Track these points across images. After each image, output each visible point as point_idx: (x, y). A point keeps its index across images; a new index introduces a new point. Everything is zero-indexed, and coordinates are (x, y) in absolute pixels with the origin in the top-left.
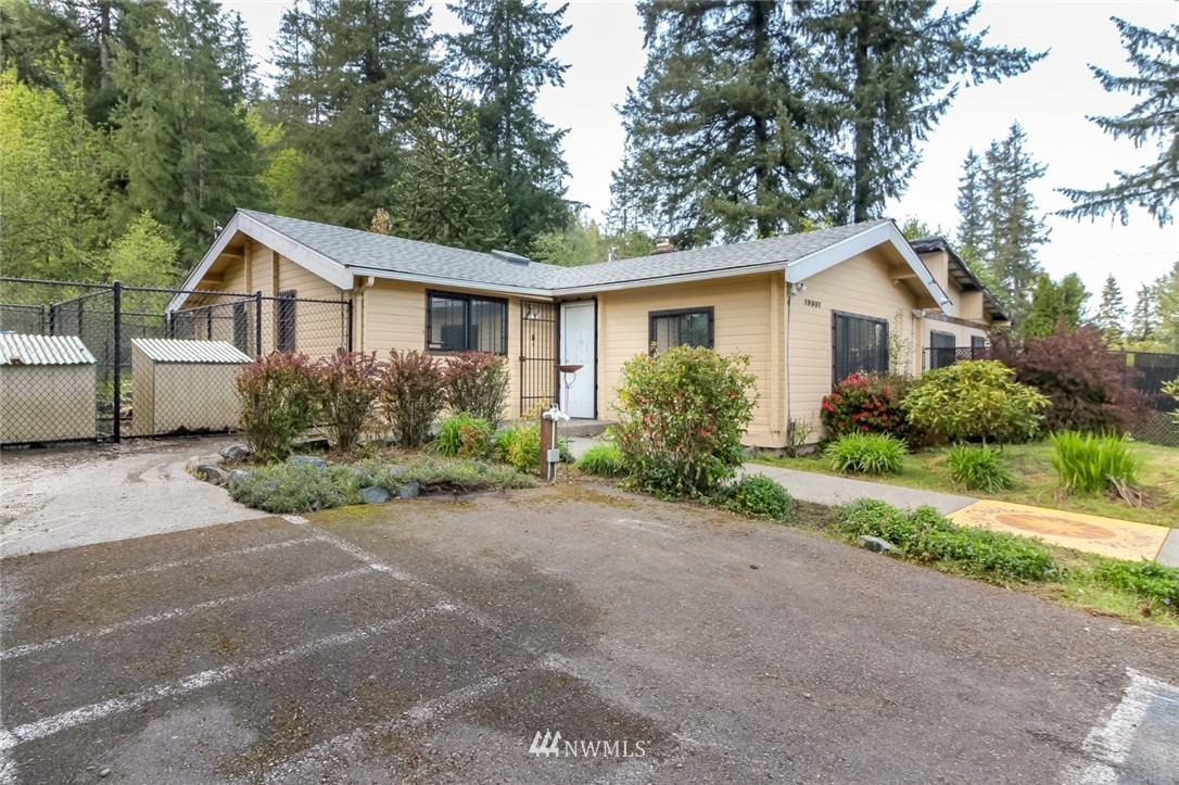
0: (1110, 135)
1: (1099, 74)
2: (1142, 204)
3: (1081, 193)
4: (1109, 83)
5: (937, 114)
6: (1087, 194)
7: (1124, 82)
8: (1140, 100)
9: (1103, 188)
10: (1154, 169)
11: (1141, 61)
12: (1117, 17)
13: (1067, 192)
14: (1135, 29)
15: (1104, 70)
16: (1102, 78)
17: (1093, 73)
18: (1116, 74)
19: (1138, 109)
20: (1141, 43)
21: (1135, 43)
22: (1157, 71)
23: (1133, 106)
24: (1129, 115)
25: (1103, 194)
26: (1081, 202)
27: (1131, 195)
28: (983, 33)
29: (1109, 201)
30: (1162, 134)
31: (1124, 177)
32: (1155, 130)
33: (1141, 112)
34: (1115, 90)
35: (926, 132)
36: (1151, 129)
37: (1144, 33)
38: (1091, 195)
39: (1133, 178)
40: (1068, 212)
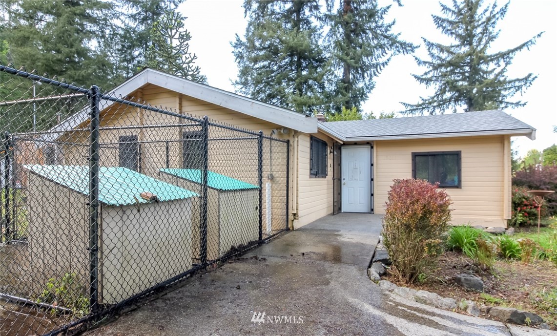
0: (418, 82)
1: (416, 59)
2: (428, 111)
3: (409, 105)
4: (420, 63)
5: (382, 67)
6: (411, 105)
7: (425, 63)
8: (427, 70)
9: (416, 104)
10: (433, 98)
11: (433, 55)
12: (424, 37)
13: (404, 104)
14: (429, 42)
15: (418, 58)
16: (417, 60)
17: (414, 58)
18: (423, 59)
19: (426, 74)
20: (431, 48)
21: (430, 48)
22: (438, 60)
23: (424, 72)
24: (423, 75)
25: (416, 106)
26: (409, 109)
27: (425, 107)
28: (399, 34)
29: (418, 109)
30: (436, 84)
31: (423, 100)
32: (434, 82)
33: (427, 75)
34: (421, 65)
35: (377, 73)
36: (433, 82)
37: (432, 44)
38: (413, 106)
39: (426, 100)
40: (403, 112)
